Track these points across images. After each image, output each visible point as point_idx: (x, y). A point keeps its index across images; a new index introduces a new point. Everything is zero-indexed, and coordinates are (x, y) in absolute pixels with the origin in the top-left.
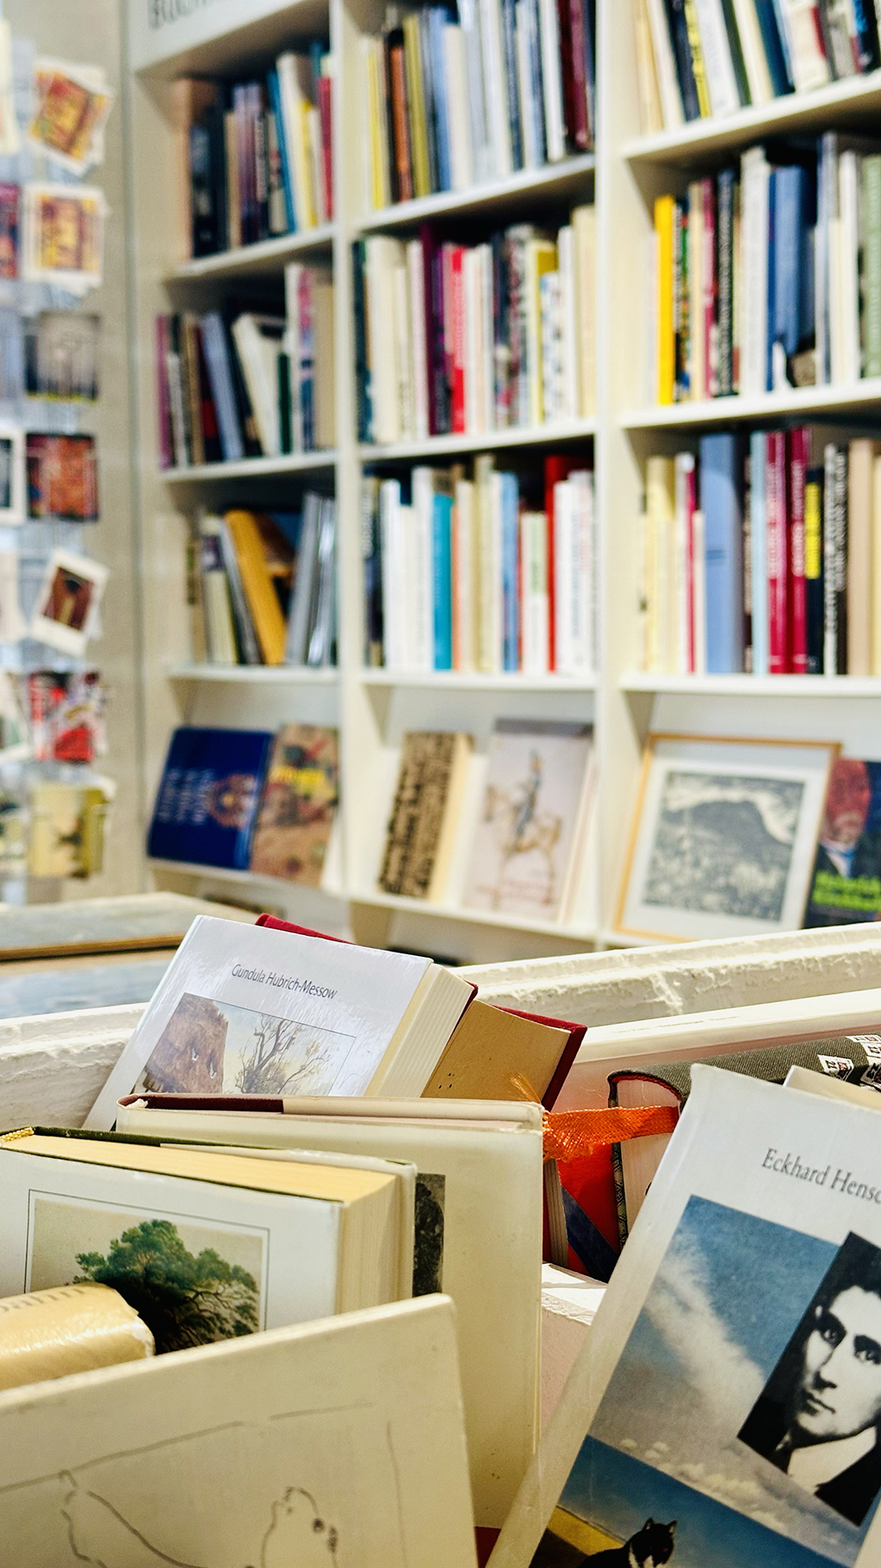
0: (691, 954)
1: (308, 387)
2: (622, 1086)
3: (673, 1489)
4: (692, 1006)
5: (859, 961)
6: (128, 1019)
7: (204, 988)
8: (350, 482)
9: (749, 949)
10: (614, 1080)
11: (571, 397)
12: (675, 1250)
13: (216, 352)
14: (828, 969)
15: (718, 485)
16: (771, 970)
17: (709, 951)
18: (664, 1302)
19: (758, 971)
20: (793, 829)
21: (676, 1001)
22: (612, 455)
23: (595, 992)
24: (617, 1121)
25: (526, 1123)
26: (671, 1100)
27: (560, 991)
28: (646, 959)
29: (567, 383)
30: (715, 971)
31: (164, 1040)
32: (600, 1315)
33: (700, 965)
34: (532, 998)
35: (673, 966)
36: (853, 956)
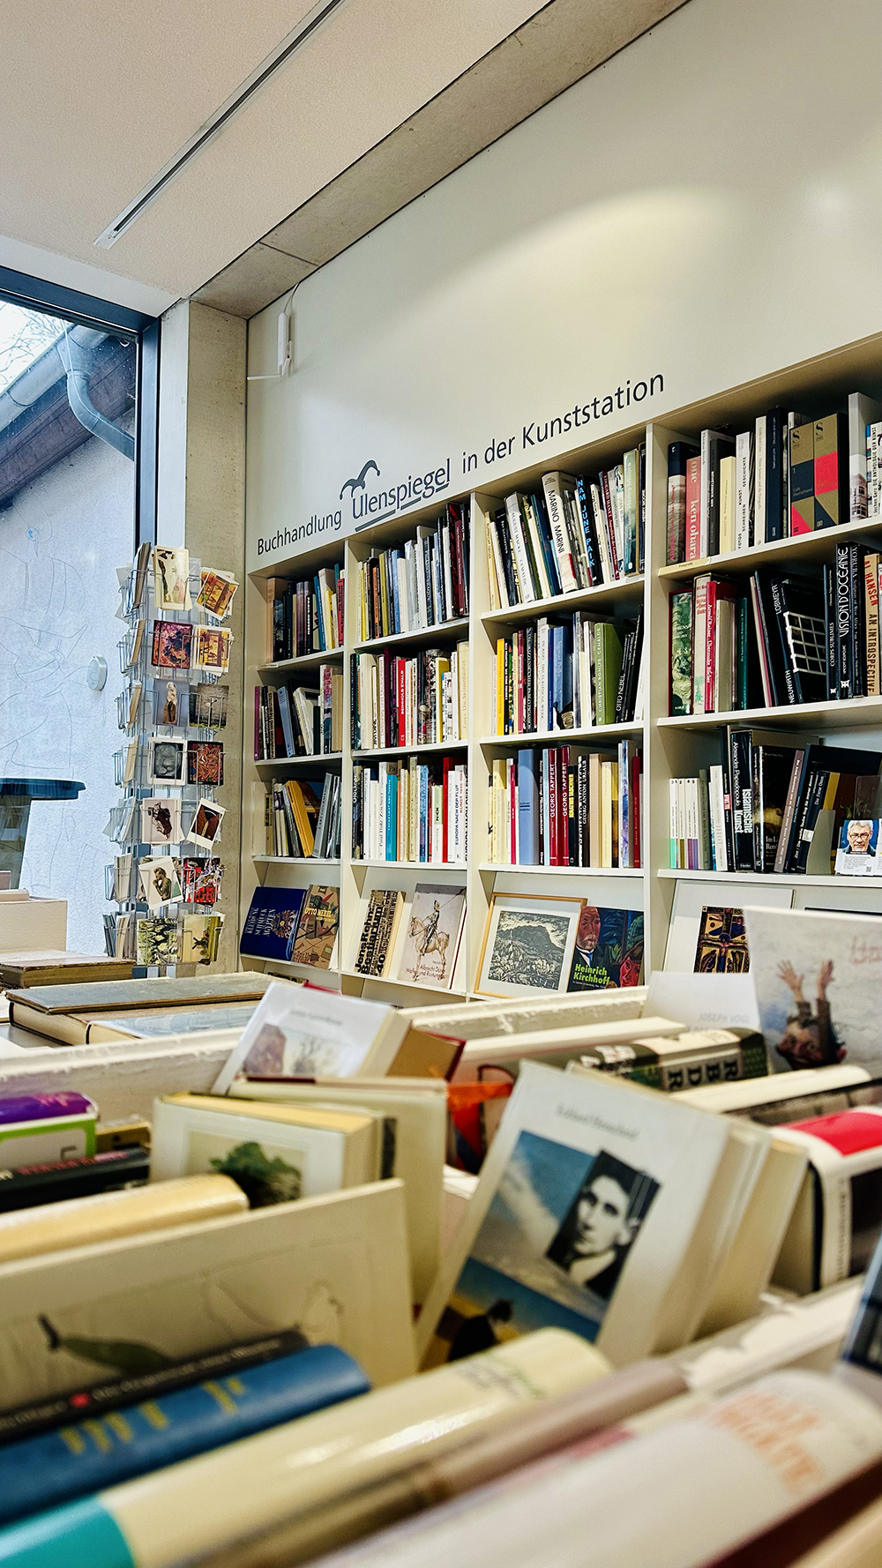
0: (517, 1004)
1: (328, 721)
2: (486, 1072)
3: (512, 1283)
4: (517, 1030)
5: (599, 1009)
6: (236, 1036)
7: (274, 1020)
8: (347, 768)
9: (546, 1002)
10: (481, 1068)
11: (456, 729)
12: (514, 1157)
13: (284, 705)
14: (584, 1013)
15: (526, 773)
16: (557, 1014)
17: (526, 1003)
18: (508, 1185)
19: (550, 1013)
20: (564, 942)
21: (510, 1028)
22: (475, 758)
23: (468, 1023)
24: (481, 1090)
25: (438, 1091)
26: (508, 1079)
27: (453, 1023)
28: (495, 1007)
29: (454, 723)
30: (529, 1013)
31: (254, 1048)
32: (475, 1194)
33: (521, 1010)
34: (438, 1027)
35: (508, 1011)
36: (597, 1007)
